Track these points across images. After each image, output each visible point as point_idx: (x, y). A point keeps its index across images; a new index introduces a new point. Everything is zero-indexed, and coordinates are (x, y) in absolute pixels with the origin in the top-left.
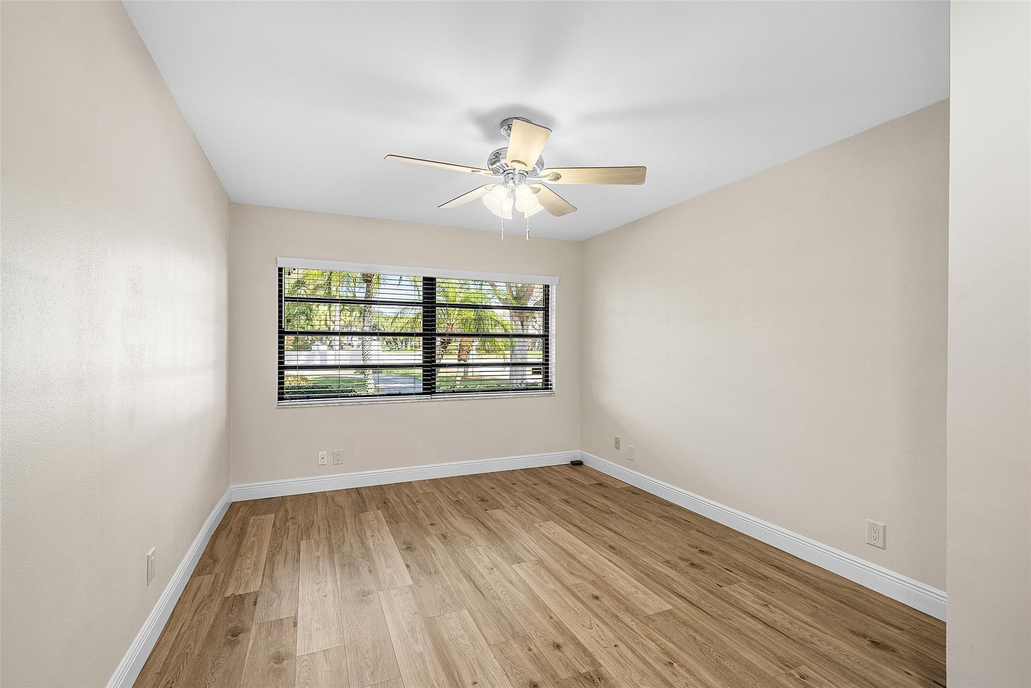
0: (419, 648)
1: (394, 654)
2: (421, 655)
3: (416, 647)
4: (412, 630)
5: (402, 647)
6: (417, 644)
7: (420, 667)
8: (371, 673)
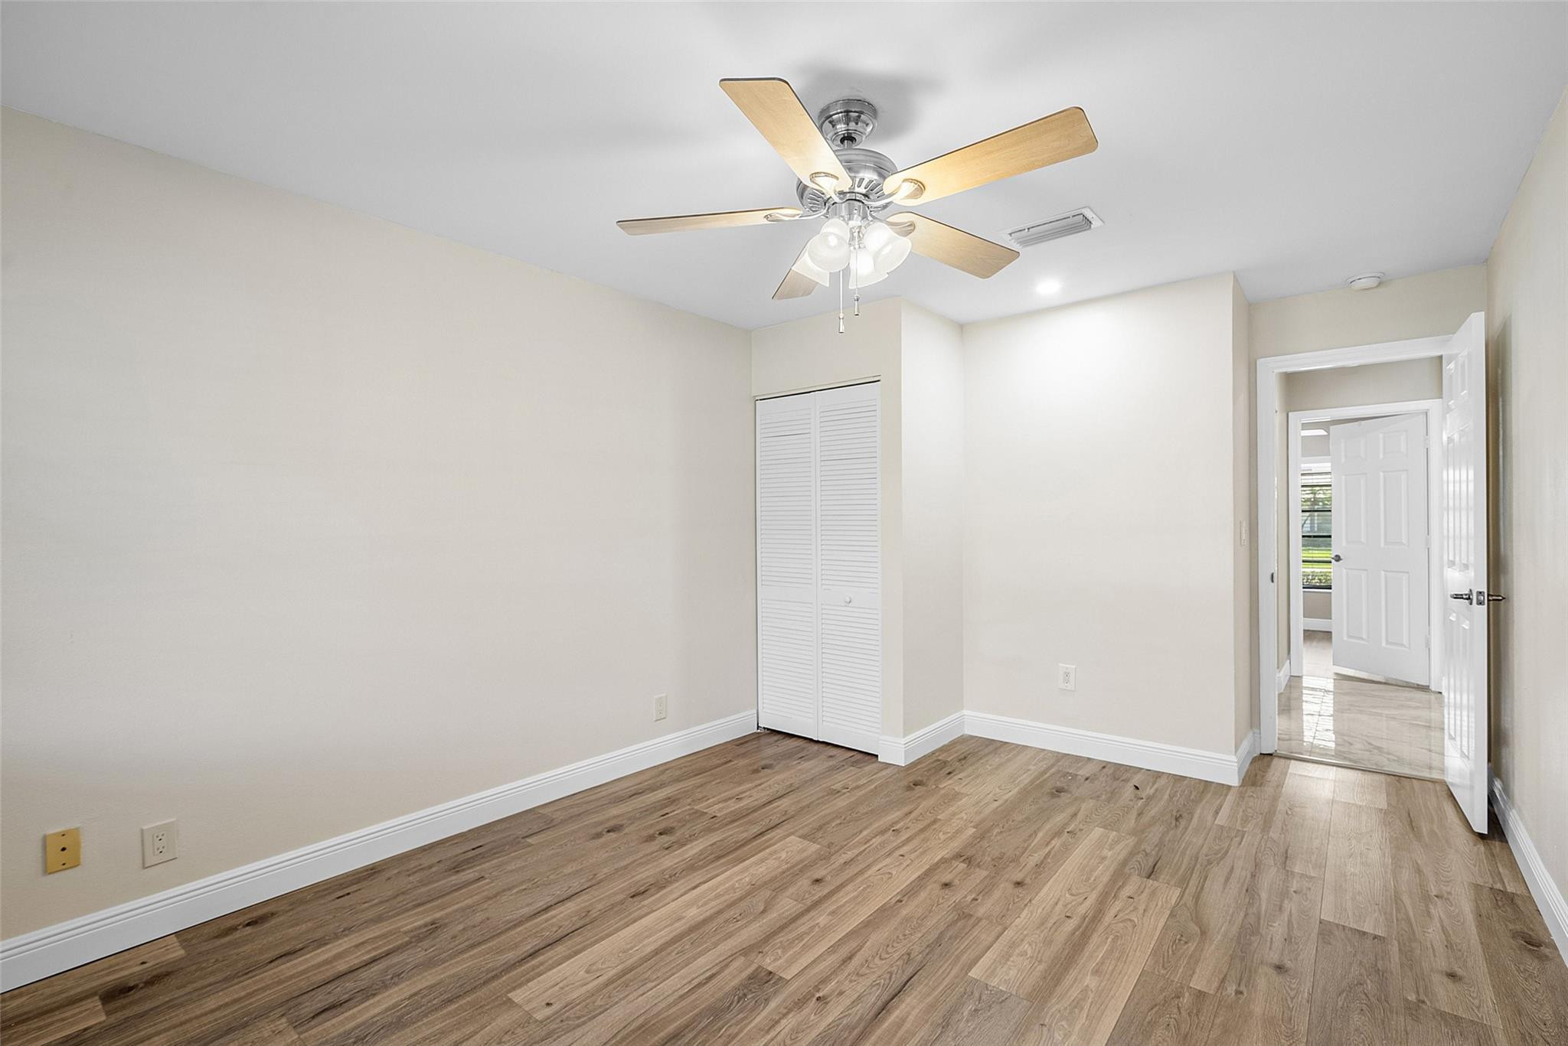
0: (1090, 981)
1: (1132, 997)
2: (1097, 972)
3: (1094, 984)
4: (1075, 1007)
5: (1112, 997)
6: (1087, 986)
7: (1110, 963)
8: (1179, 997)
